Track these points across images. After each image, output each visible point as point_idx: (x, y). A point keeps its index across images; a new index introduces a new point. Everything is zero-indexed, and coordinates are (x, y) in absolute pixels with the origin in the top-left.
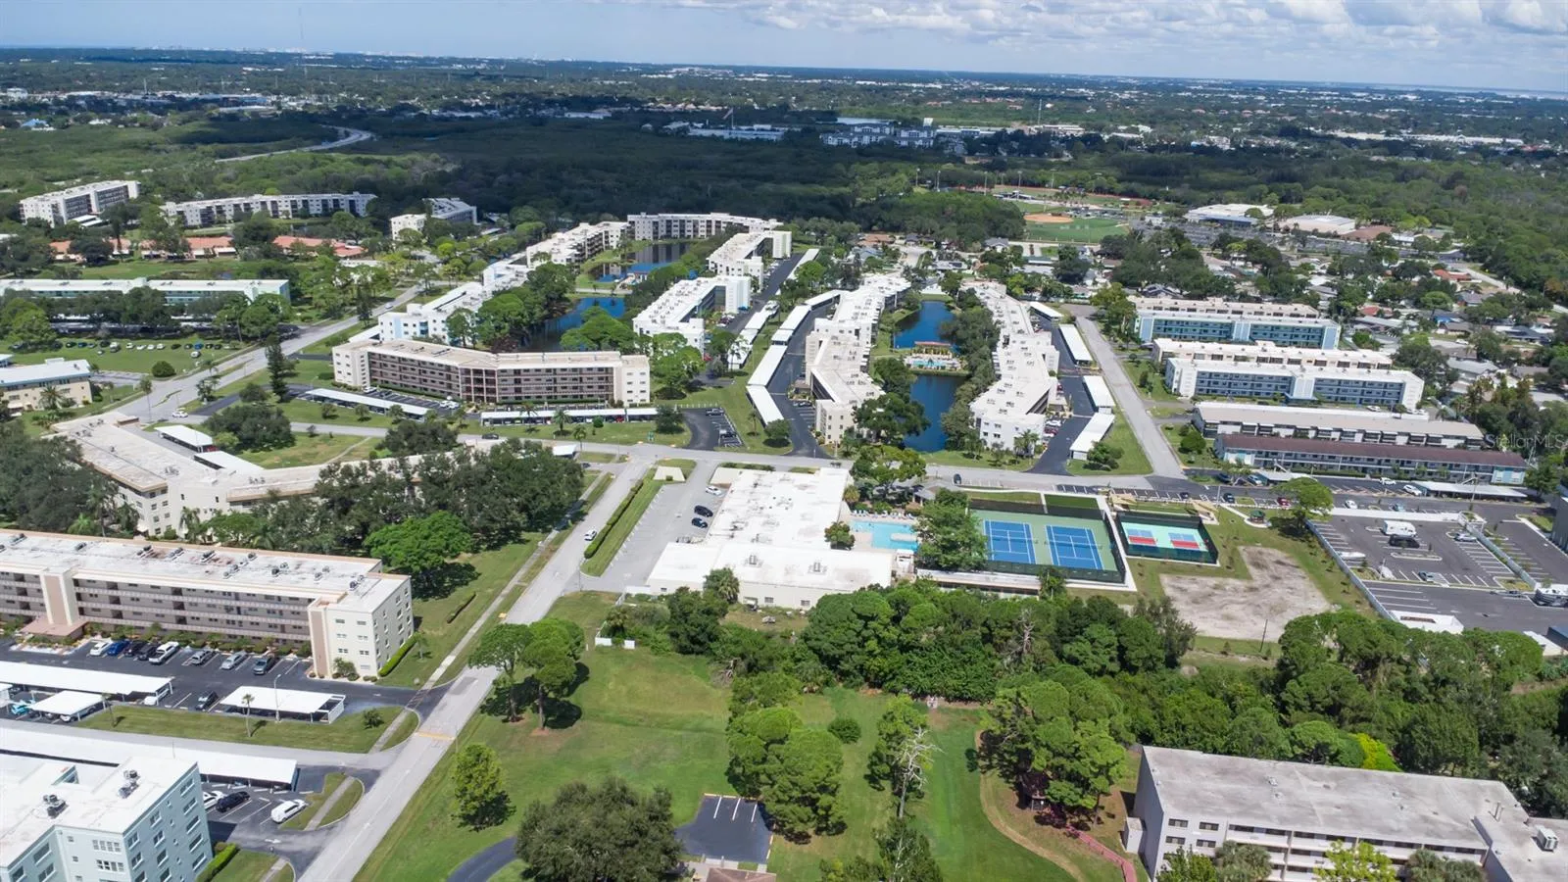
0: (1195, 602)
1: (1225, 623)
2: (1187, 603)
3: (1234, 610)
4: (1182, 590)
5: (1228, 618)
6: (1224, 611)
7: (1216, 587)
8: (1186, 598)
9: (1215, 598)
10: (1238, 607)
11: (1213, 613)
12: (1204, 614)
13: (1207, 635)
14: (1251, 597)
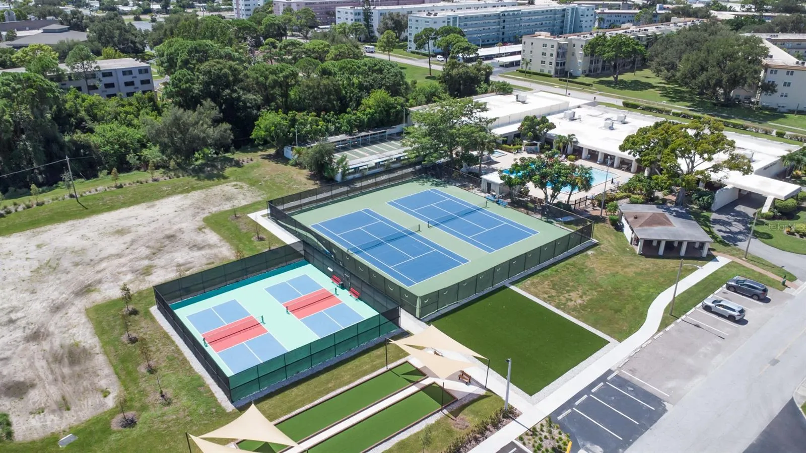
0: (171, 237)
1: (124, 224)
2: (181, 230)
3: (115, 245)
4: (196, 247)
5: (121, 232)
6: (128, 238)
7: (147, 271)
8: (186, 237)
9: (145, 251)
10: (112, 250)
11: (142, 231)
12: (154, 225)
13: (144, 205)
14: (88, 275)
